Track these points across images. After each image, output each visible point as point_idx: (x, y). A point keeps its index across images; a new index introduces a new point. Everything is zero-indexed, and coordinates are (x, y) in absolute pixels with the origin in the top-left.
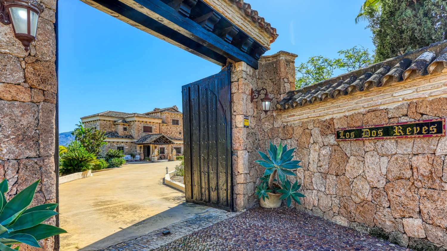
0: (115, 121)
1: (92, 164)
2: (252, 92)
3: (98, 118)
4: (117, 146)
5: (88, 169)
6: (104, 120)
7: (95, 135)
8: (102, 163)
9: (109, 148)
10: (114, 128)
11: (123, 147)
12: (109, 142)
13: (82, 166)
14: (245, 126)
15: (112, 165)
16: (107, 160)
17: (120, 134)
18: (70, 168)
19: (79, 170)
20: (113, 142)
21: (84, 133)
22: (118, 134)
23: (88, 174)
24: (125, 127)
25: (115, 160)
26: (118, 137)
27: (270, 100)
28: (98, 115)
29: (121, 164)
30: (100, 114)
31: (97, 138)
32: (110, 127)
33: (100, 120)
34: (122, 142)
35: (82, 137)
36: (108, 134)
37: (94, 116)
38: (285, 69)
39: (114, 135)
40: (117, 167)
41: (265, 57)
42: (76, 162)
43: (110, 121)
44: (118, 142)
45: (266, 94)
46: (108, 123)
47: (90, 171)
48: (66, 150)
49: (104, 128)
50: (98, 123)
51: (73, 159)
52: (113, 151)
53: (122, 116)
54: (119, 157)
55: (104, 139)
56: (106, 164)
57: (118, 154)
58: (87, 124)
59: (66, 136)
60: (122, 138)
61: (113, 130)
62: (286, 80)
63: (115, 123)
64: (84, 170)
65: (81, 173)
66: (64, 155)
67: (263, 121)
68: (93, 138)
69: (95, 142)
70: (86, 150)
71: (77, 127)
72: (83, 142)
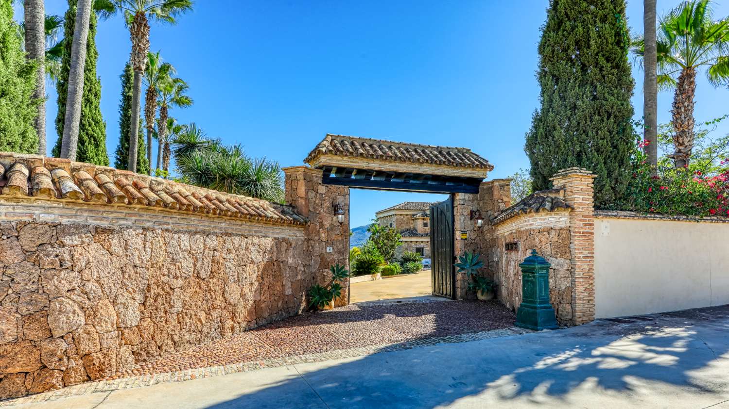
0: (414, 215)
1: (382, 267)
2: (472, 212)
3: (394, 212)
4: (415, 247)
5: (378, 272)
6: (401, 215)
7: (388, 234)
8: (396, 267)
9: (406, 249)
10: (412, 224)
11: (423, 248)
12: (406, 242)
13: (372, 269)
14: (462, 239)
15: (407, 271)
16: (402, 265)
17: (419, 232)
18: (361, 270)
19: (369, 273)
20: (411, 242)
21: (378, 232)
22: (417, 231)
23: (378, 278)
24: (426, 221)
25: (410, 265)
26: (416, 235)
27: (482, 219)
28: (394, 209)
29: (417, 269)
30: (396, 208)
31: (391, 238)
32: (407, 223)
33: (396, 215)
34: (422, 242)
35: (375, 237)
36: (403, 232)
37: (390, 210)
38: (499, 192)
39: (412, 232)
40: (413, 273)
41: (485, 183)
42: (367, 265)
43: (407, 215)
44: (417, 242)
45: (480, 215)
46: (406, 217)
47: (379, 274)
48: (359, 253)
49: (400, 224)
50: (394, 218)
51: (365, 262)
52: (409, 253)
53: (422, 207)
54: (415, 261)
55: (399, 239)
56: (399, 269)
57: (415, 257)
58: (382, 219)
59: (363, 231)
60: (422, 236)
61: (412, 226)
62: (500, 201)
63: (413, 218)
64: (374, 273)
65: (371, 275)
66: (357, 258)
67: (485, 233)
68: (387, 239)
69: (389, 242)
70: (380, 252)
71: (373, 222)
72: (377, 243)
